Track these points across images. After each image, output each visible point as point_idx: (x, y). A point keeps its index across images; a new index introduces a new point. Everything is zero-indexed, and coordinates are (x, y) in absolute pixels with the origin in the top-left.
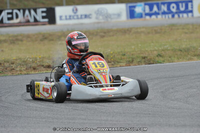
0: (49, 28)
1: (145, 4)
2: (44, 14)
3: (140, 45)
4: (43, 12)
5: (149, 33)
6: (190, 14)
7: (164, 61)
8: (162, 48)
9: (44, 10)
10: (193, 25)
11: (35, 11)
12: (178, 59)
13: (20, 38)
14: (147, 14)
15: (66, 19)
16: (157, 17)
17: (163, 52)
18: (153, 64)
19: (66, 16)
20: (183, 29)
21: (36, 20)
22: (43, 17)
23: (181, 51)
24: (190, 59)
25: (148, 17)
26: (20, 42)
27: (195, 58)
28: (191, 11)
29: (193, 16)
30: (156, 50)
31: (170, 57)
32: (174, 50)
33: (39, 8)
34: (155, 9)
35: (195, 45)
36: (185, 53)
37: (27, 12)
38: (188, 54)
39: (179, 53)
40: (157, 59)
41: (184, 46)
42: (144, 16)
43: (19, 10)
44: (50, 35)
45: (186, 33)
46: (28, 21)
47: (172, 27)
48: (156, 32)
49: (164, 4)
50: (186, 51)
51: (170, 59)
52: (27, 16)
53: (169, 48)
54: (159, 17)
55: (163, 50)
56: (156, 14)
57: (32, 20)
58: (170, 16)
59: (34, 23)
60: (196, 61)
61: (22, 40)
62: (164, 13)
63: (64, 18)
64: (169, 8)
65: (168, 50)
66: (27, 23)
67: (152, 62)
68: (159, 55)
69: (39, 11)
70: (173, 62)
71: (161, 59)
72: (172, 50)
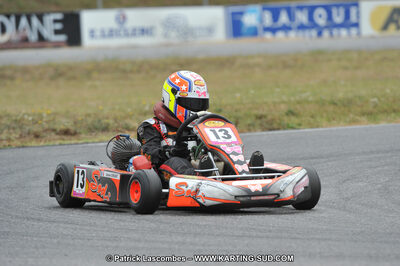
0: (67, 54)
1: (264, 9)
2: (59, 26)
3: (252, 92)
4: (56, 21)
5: (270, 67)
6: (354, 31)
7: (300, 125)
8: (298, 98)
9: (59, 16)
10: (359, 52)
11: (40, 18)
12: (329, 120)
13: (8, 73)
14: (267, 29)
15: (103, 35)
16: (287, 36)
17: (298, 107)
18: (278, 129)
19: (103, 31)
20: (339, 60)
21: (41, 38)
22: (57, 32)
23: (335, 104)
24: (354, 122)
25: (268, 35)
26: (8, 82)
27: (364, 119)
28: (356, 25)
29: (359, 34)
30: (283, 102)
31: (312, 117)
32: (321, 103)
33: (49, 13)
34: (284, 18)
35: (363, 92)
36: (344, 108)
37: (24, 21)
38: (349, 111)
39: (331, 108)
40: (286, 120)
41: (341, 95)
42: (260, 31)
43: (8, 16)
44: (70, 68)
45: (346, 68)
46: (25, 40)
47: (318, 55)
48: (286, 66)
49: (301, 8)
50: (344, 106)
51: (312, 120)
52: (24, 30)
53: (311, 99)
54: (292, 34)
55: (299, 103)
56: (286, 28)
57: (33, 37)
58: (314, 33)
59: (39, 44)
60: (364, 126)
61: (12, 78)
62: (302, 27)
63: (98, 33)
64: (311, 18)
65: (308, 102)
66: (24, 42)
67: (275, 126)
68: (291, 113)
69: (49, 19)
70: (318, 127)
71: (294, 120)
72: (317, 102)
